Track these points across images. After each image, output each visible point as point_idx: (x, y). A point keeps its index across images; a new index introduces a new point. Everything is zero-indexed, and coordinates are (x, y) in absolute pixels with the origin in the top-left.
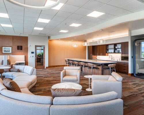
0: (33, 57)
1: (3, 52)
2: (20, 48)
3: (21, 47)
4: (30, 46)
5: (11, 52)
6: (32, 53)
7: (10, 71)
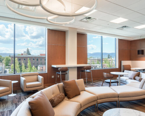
7: (135, 79)
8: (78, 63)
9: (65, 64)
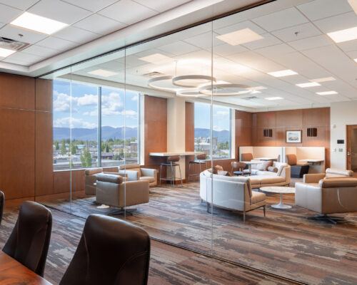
0: (341, 150)
1: (288, 141)
2: (313, 132)
3: (315, 130)
4: (335, 127)
5: (299, 141)
6: (340, 142)
7: (267, 170)
8: (186, 150)
9: (165, 150)
